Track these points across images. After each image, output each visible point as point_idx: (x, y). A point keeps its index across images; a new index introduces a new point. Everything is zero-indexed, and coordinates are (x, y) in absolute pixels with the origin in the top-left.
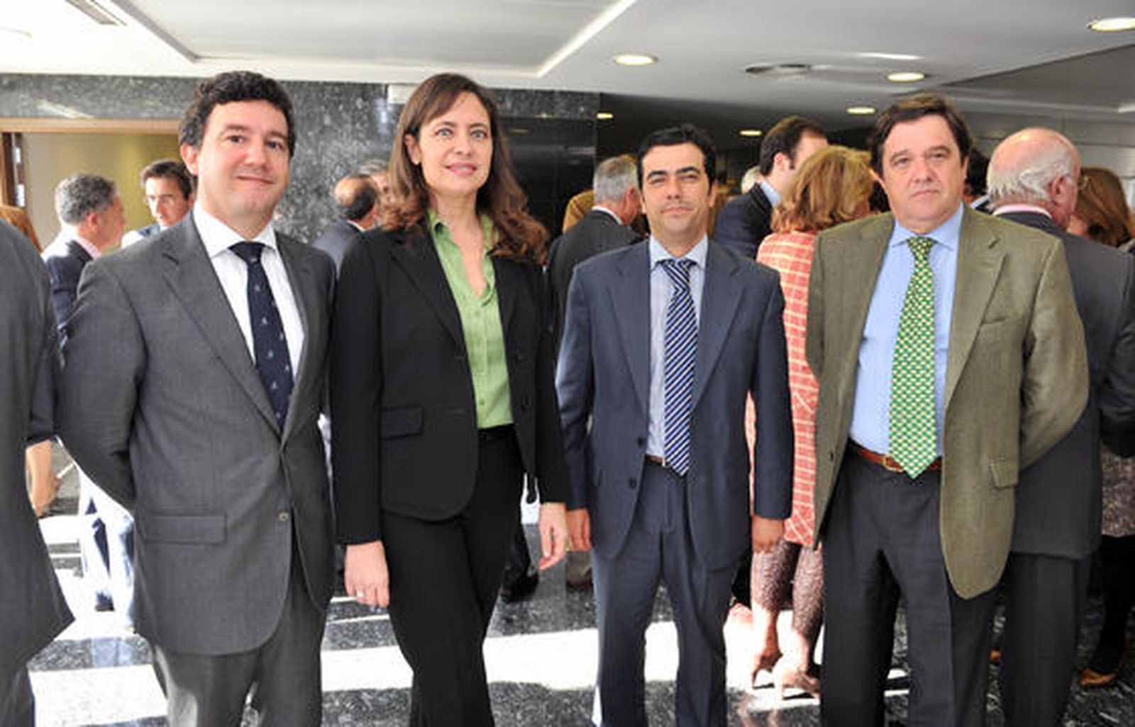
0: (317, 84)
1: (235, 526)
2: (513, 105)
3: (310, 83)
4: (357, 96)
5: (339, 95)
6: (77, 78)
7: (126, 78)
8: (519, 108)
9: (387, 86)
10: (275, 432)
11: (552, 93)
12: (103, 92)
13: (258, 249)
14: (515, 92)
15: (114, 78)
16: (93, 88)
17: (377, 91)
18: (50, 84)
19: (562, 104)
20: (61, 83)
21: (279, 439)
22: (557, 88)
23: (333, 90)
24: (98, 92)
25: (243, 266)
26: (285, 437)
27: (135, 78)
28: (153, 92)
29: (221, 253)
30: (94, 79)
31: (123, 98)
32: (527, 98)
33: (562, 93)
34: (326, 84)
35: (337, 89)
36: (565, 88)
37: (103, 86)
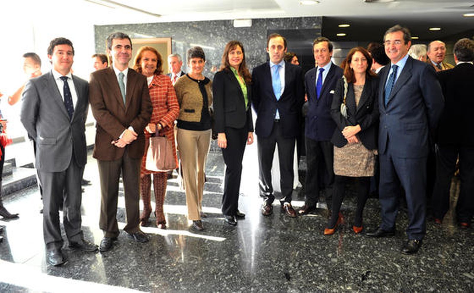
0: (207, 22)
1: (59, 140)
2: (284, 24)
3: (206, 22)
4: (222, 26)
5: (216, 25)
6: (131, 25)
7: (146, 24)
8: (286, 26)
9: (233, 20)
10: (69, 120)
11: (301, 18)
12: (139, 29)
13: (67, 78)
14: (285, 19)
15: (142, 24)
16: (135, 28)
17: (230, 23)
18: (124, 28)
19: (305, 23)
20: (127, 27)
21: (70, 121)
22: (303, 16)
23: (213, 23)
24: (137, 29)
25: (63, 82)
26: (72, 121)
27: (149, 24)
28: (155, 28)
29: (58, 79)
30: (137, 25)
31: (145, 31)
32: (289, 21)
33: (305, 18)
34: (211, 21)
35: (215, 23)
36: (307, 16)
37: (139, 27)
